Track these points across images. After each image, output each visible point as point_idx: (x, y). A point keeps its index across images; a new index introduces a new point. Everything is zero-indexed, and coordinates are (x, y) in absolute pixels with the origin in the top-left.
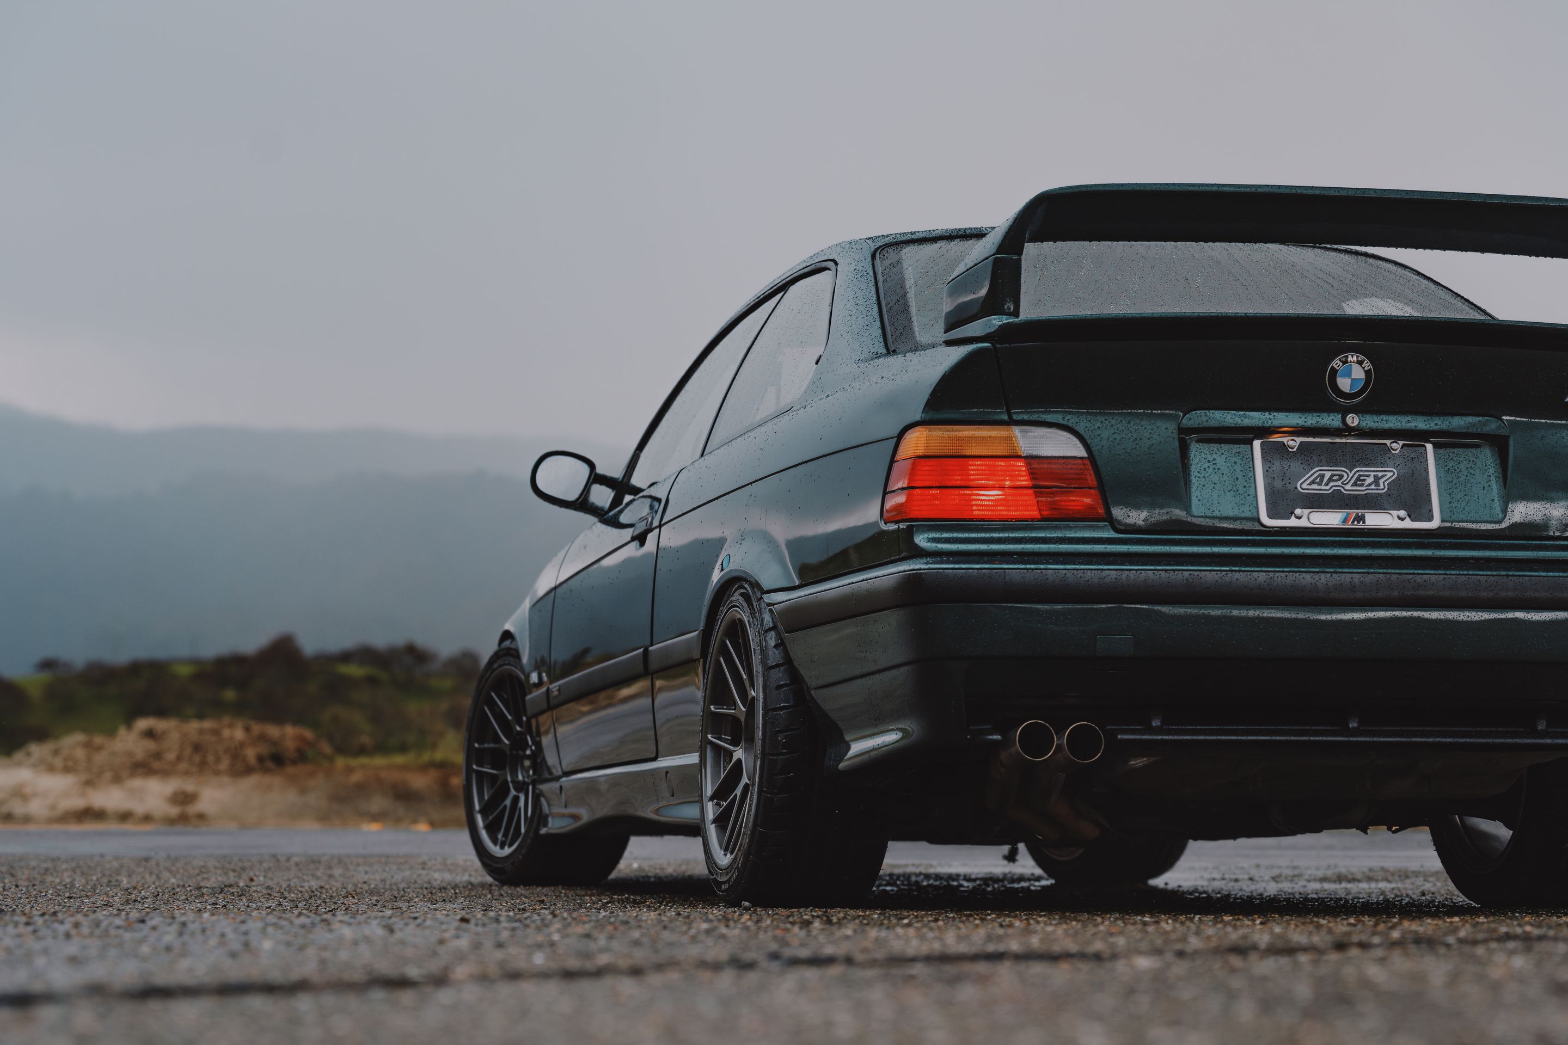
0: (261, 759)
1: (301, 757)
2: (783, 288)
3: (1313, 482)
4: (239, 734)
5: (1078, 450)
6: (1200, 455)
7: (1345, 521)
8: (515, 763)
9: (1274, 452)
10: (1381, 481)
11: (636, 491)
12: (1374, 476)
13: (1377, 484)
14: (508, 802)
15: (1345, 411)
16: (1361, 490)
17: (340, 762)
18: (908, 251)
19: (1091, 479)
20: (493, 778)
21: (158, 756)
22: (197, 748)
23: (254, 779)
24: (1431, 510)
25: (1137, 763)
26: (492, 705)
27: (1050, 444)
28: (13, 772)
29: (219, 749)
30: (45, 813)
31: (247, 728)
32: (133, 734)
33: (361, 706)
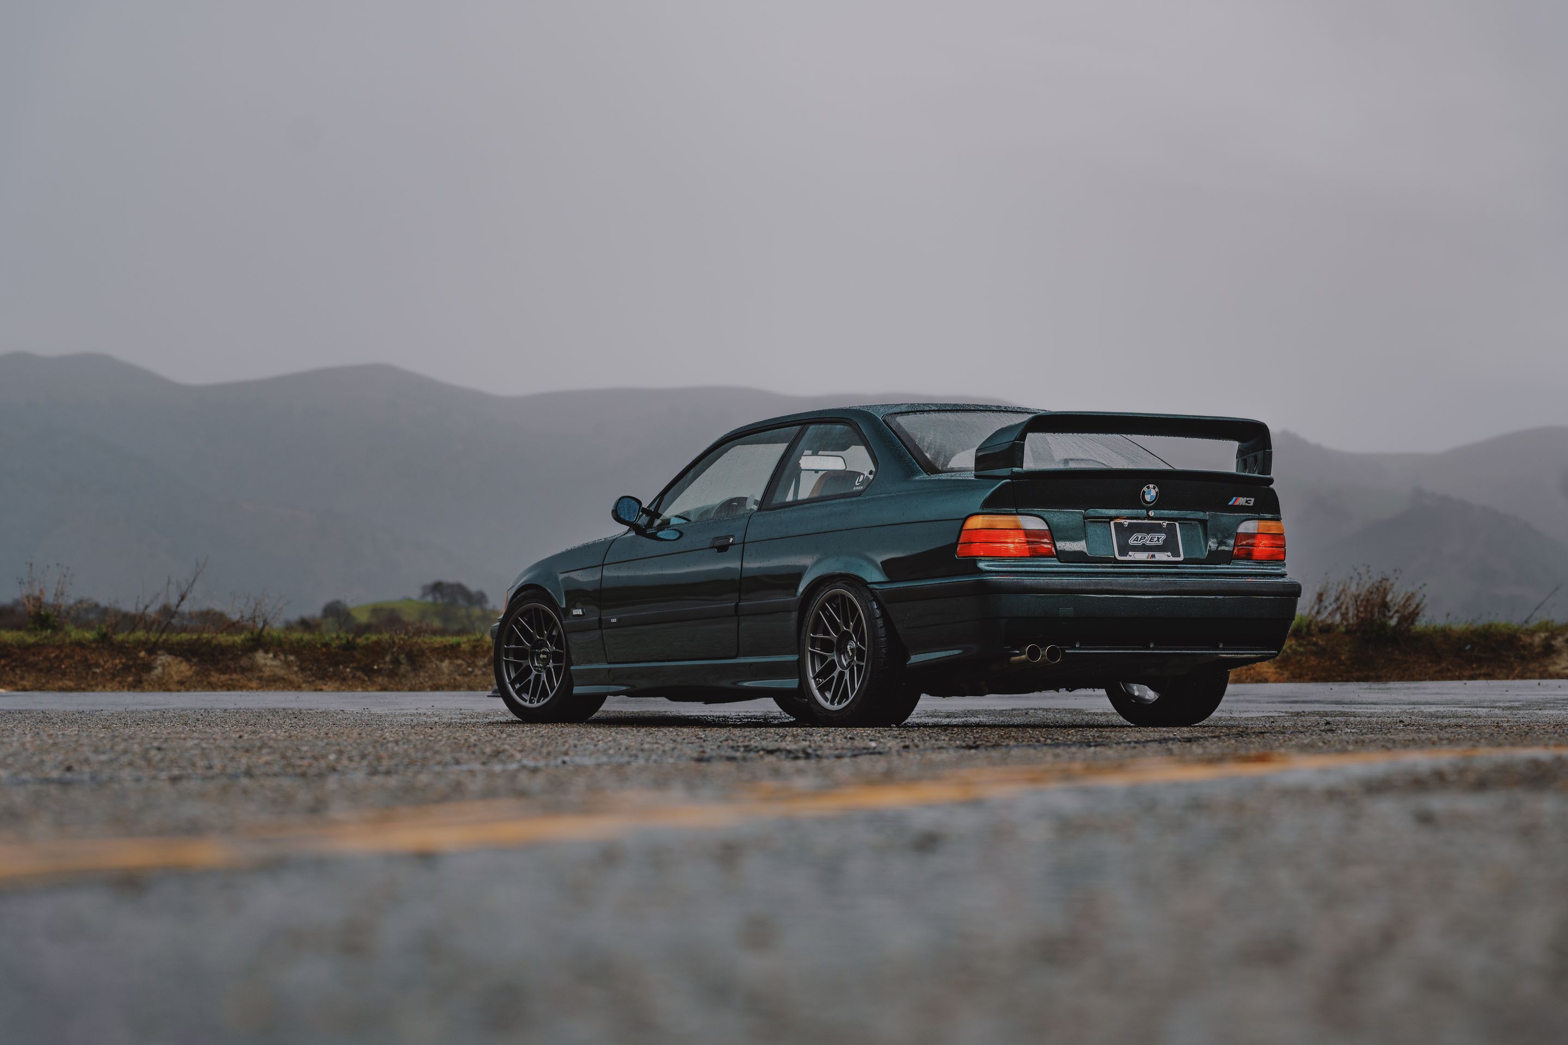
5: (1045, 527)
6: (1090, 528)
7: (1148, 557)
9: (1119, 527)
10: (1160, 540)
12: (1158, 538)
13: (1159, 541)
15: (1148, 509)
16: (1153, 544)
19: (1050, 539)
20: (518, 665)
24: (1179, 552)
27: (1033, 523)
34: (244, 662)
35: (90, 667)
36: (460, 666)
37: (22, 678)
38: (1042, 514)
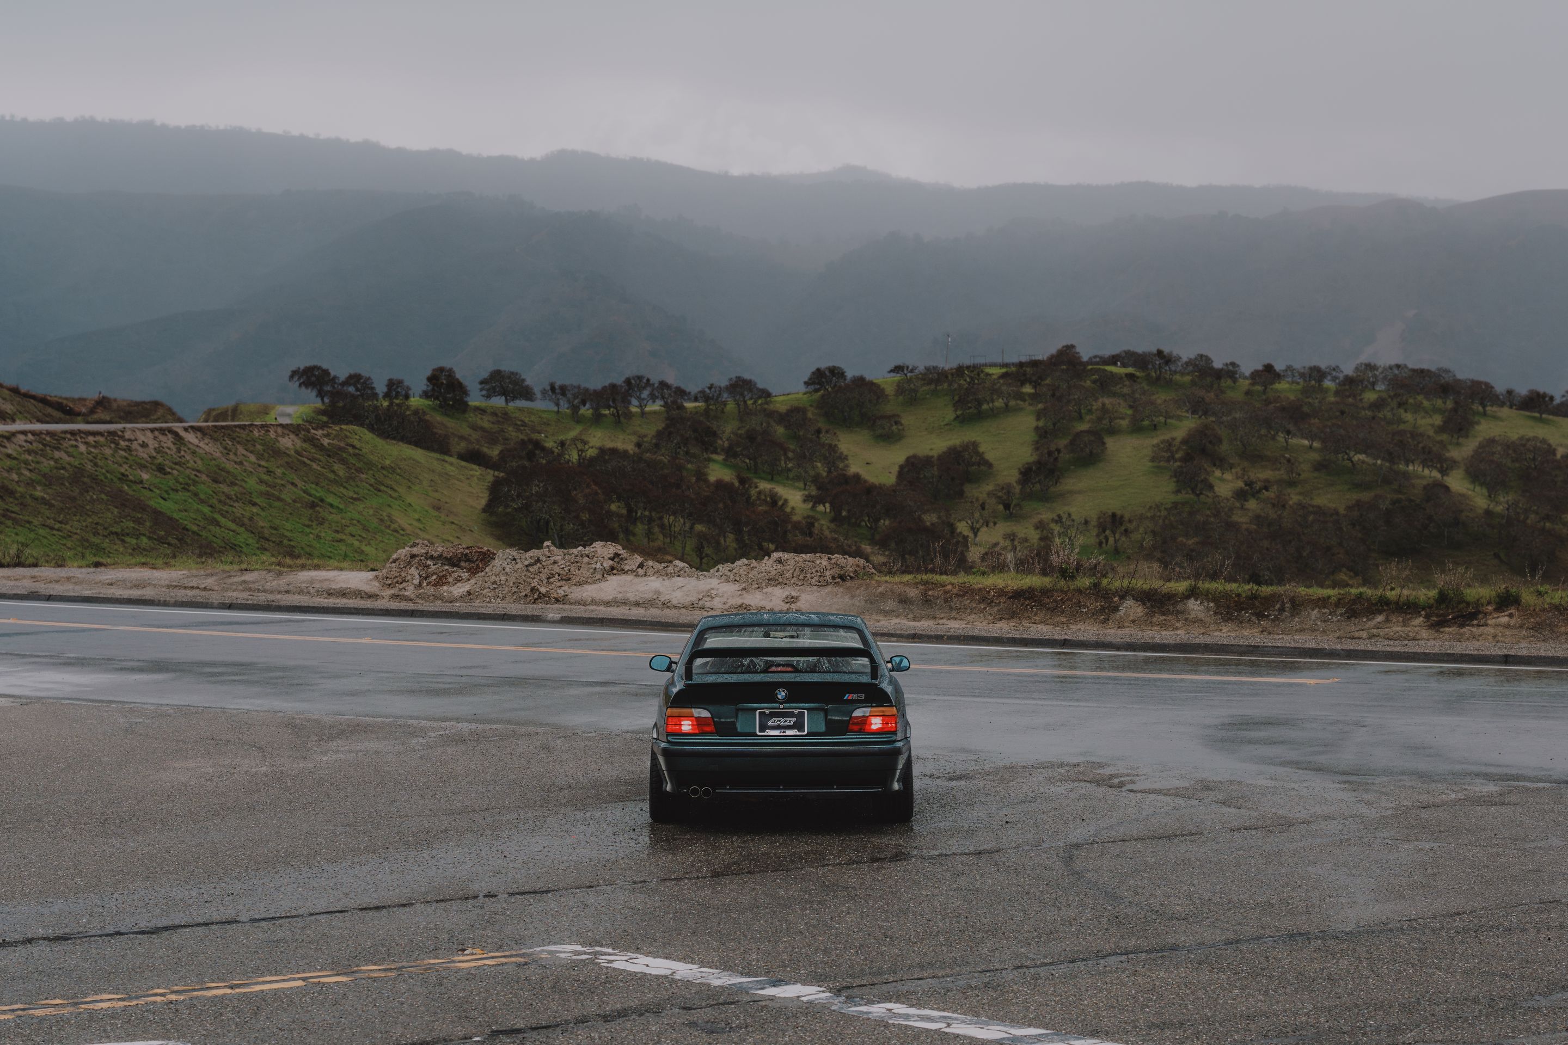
0: (833, 578)
1: (856, 576)
3: (772, 722)
4: (824, 563)
5: (708, 715)
6: (740, 716)
7: (780, 733)
9: (762, 714)
10: (791, 722)
12: (789, 721)
15: (780, 704)
16: (785, 724)
17: (876, 579)
19: (712, 723)
21: (782, 574)
22: (802, 570)
23: (829, 589)
24: (805, 730)
27: (705, 714)
28: (709, 580)
29: (814, 571)
30: (721, 606)
31: (829, 558)
32: (771, 560)
33: (1124, 396)
34: (1180, 607)
35: (1080, 607)
36: (1325, 613)
37: (1036, 615)
38: (708, 707)
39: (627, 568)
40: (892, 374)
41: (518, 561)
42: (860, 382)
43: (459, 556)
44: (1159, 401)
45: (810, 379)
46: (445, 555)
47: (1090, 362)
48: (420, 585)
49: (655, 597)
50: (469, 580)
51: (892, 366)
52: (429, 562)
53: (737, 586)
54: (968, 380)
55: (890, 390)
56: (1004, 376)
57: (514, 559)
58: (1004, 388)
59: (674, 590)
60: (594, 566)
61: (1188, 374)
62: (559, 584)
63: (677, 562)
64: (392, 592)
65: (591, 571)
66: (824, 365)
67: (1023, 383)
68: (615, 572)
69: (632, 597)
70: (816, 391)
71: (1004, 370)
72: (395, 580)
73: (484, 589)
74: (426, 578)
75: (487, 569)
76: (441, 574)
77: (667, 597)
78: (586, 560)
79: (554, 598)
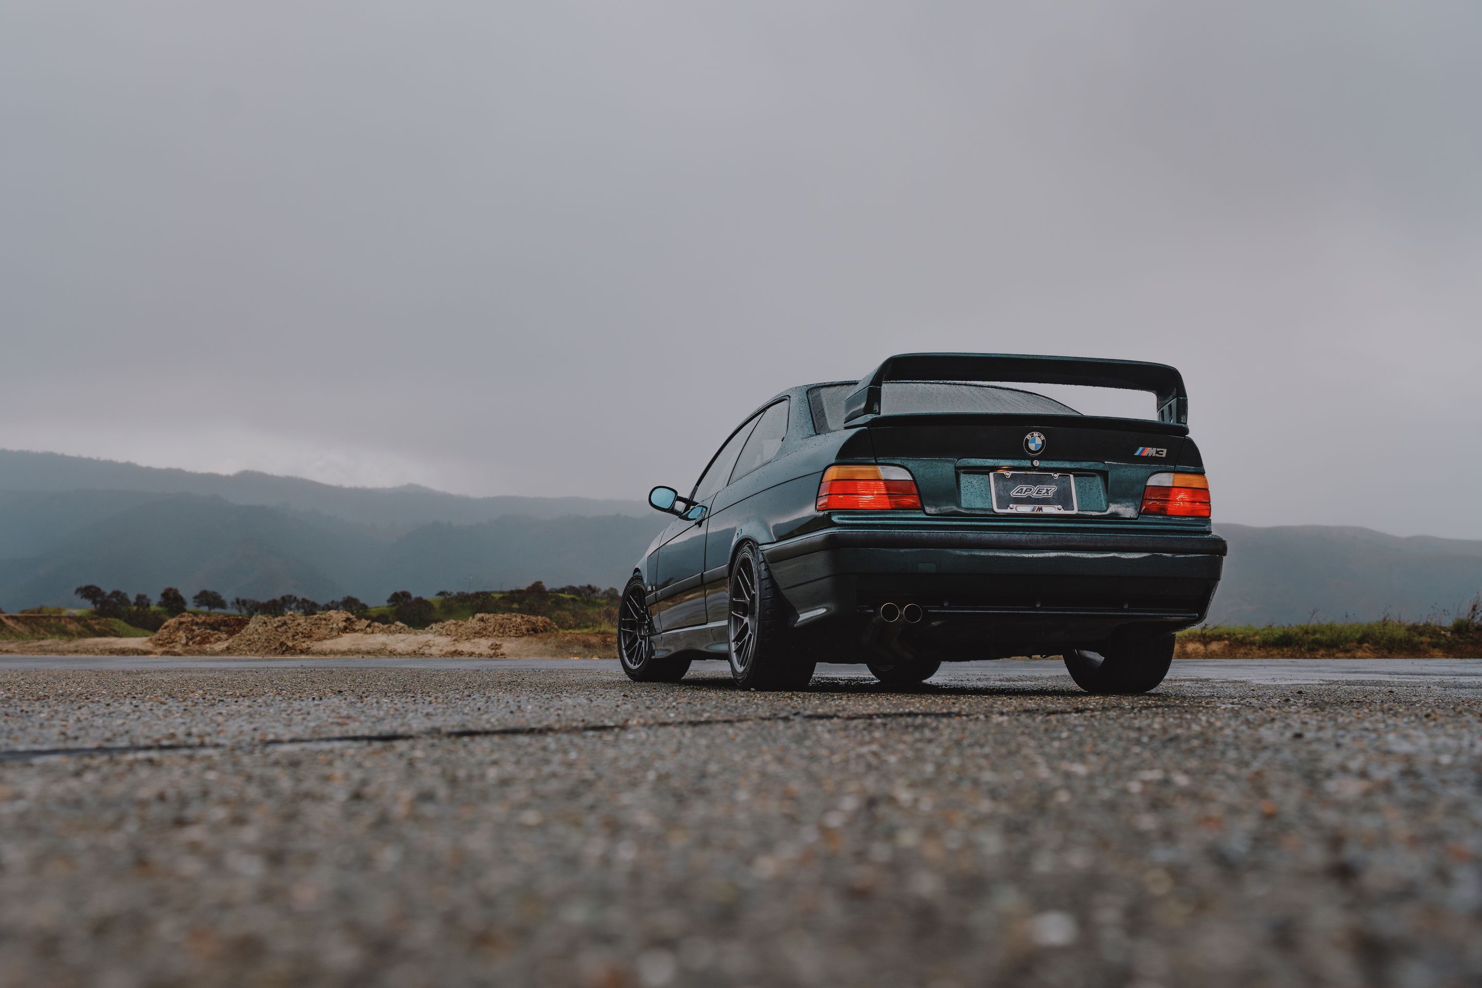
0: (528, 630)
1: (545, 630)
2: (764, 410)
3: (1018, 492)
4: (519, 620)
5: (909, 478)
6: (966, 480)
7: (1033, 510)
8: (640, 627)
9: (1000, 478)
10: (1050, 492)
11: (695, 504)
12: (1046, 490)
13: (1048, 493)
14: (637, 644)
15: (1032, 459)
16: (1040, 496)
17: (561, 631)
18: (823, 390)
19: (914, 490)
20: (631, 634)
21: (485, 629)
22: (501, 626)
23: (525, 639)
24: (1073, 506)
25: (934, 624)
26: (630, 601)
27: (898, 474)
28: (425, 635)
29: (511, 626)
30: (438, 652)
31: (522, 617)
32: (475, 620)
33: (569, 610)
38: (905, 463)
39: (357, 628)
40: (438, 597)
41: (268, 624)
42: (420, 600)
43: (220, 622)
44: (590, 613)
45: (391, 598)
46: (208, 621)
47: (551, 591)
48: (187, 644)
49: (383, 647)
50: (227, 640)
51: (438, 592)
52: (194, 627)
53: (449, 639)
54: (482, 600)
55: (437, 605)
56: (502, 598)
57: (265, 623)
58: (502, 605)
59: (397, 643)
60: (331, 626)
61: (605, 598)
62: (303, 640)
63: (398, 623)
64: (164, 649)
65: (329, 630)
66: (399, 590)
67: (513, 603)
68: (348, 631)
69: (363, 648)
70: (394, 605)
71: (501, 595)
72: (166, 641)
73: (240, 645)
74: (191, 639)
75: (243, 631)
76: (204, 636)
77: (393, 647)
78: (324, 622)
79: (300, 650)
